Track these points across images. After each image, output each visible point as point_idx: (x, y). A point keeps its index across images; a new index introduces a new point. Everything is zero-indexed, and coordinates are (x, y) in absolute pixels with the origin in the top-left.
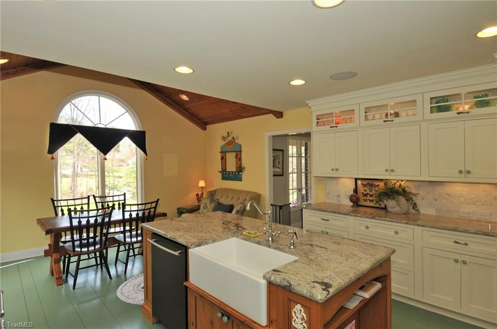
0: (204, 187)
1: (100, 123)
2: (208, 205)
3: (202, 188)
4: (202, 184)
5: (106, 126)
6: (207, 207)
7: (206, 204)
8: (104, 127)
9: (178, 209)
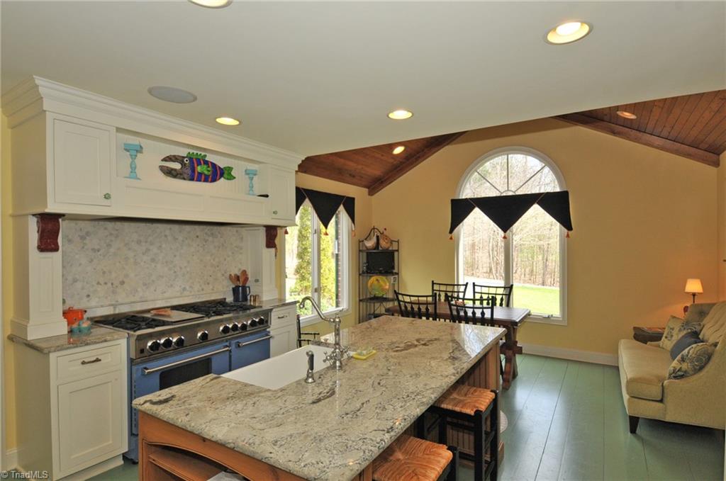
0: (701, 293)
1: (508, 190)
2: (675, 332)
3: (694, 295)
4: (694, 286)
5: (514, 192)
6: (672, 336)
7: (673, 329)
8: (513, 194)
9: (635, 328)
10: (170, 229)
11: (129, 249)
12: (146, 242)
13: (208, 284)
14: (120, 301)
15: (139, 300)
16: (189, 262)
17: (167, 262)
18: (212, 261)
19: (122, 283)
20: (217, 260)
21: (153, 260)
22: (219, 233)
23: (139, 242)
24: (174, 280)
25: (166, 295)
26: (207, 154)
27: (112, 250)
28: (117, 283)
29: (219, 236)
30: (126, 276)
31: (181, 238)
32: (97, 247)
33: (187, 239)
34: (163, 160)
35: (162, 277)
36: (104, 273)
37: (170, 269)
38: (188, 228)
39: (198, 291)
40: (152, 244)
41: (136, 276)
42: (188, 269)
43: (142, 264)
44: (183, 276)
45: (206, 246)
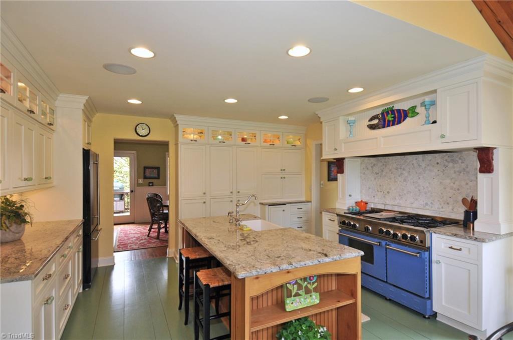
10: (416, 159)
11: (392, 173)
12: (401, 168)
13: (448, 204)
14: (388, 203)
15: (396, 204)
16: (429, 183)
17: (413, 182)
18: (452, 184)
19: (388, 192)
20: (457, 183)
21: (405, 180)
22: (460, 158)
23: (397, 169)
24: (419, 196)
25: (414, 206)
26: (394, 105)
27: (384, 174)
28: (386, 192)
29: (460, 161)
30: (390, 189)
31: (423, 165)
32: (378, 172)
33: (428, 165)
34: (369, 121)
35: (411, 192)
36: (380, 186)
37: (416, 188)
38: (430, 156)
39: (438, 208)
40: (404, 170)
41: (395, 189)
42: (430, 189)
43: (399, 182)
44: (425, 194)
45: (446, 171)
